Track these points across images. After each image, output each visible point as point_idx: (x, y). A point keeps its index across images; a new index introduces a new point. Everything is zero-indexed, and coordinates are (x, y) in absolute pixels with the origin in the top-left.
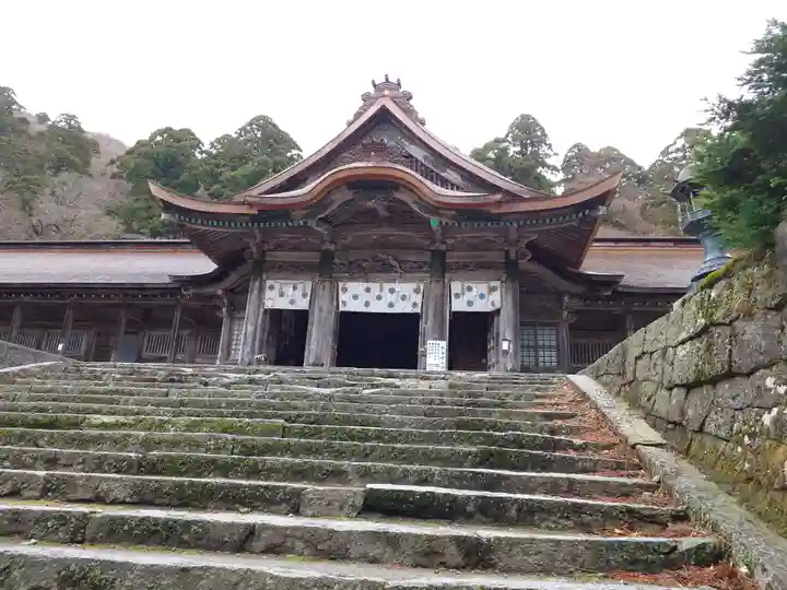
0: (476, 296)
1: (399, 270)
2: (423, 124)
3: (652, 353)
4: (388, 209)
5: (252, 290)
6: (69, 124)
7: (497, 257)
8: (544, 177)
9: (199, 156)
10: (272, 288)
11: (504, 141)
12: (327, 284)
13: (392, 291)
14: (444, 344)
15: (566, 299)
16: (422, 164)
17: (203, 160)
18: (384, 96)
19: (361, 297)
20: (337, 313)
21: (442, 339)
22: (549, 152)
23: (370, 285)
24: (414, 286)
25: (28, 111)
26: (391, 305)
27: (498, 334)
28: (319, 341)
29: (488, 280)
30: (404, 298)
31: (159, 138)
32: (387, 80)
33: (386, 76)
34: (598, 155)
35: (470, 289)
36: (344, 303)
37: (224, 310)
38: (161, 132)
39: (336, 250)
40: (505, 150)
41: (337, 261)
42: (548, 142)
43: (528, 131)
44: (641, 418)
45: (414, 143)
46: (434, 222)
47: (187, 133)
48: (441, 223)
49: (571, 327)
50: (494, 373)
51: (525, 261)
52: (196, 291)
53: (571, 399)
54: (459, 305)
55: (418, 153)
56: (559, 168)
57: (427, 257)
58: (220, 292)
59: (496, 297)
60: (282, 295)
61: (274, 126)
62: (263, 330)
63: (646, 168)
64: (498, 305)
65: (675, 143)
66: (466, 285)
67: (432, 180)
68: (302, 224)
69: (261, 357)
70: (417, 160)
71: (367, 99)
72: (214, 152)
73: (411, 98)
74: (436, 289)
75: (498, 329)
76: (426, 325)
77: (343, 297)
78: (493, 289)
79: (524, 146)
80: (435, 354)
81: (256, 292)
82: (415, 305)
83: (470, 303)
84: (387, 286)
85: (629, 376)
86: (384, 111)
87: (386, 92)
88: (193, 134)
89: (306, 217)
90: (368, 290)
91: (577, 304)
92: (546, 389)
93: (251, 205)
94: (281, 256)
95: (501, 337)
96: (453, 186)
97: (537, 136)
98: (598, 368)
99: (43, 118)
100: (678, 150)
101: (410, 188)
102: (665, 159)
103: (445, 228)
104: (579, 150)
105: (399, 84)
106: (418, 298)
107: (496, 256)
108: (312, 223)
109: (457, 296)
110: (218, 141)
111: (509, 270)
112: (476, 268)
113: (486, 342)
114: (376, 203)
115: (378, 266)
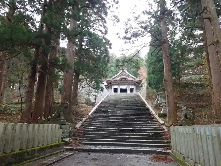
0: (132, 87)
5: (112, 86)
12: (119, 86)
28: (119, 91)
36: (121, 88)
50: (133, 93)
54: (131, 88)
57: (128, 84)
59: (134, 87)
60: (115, 87)
74: (128, 86)
75: (134, 90)
76: (128, 90)
80: (129, 91)
82: (127, 88)
94: (114, 83)
101: (127, 79)
103: (130, 82)
107: (134, 83)
111: (135, 85)
112: (132, 85)
114: (124, 80)
115: (123, 84)
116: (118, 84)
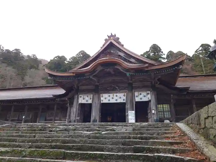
0: (142, 96)
1: (118, 89)
2: (123, 46)
3: (213, 117)
4: (114, 71)
5: (75, 98)
6: (34, 57)
7: (149, 84)
8: (161, 61)
9: (66, 63)
10: (81, 97)
11: (149, 52)
12: (97, 95)
13: (117, 96)
14: (134, 112)
15: (172, 95)
16: (123, 57)
17: (67, 63)
18: (111, 39)
19: (107, 98)
20: (100, 104)
21: (133, 110)
22: (162, 54)
23: (110, 95)
24: (123, 94)
25: (24, 55)
26: (116, 100)
27: (151, 108)
28: (95, 114)
29: (146, 91)
30: (120, 98)
31: (56, 59)
32: (112, 35)
33: (111, 33)
34: (176, 54)
35: (141, 94)
36: (102, 101)
37: (68, 104)
38: (56, 57)
39: (99, 85)
40: (149, 54)
41: (100, 88)
42: (161, 51)
43: (155, 49)
44: (212, 145)
45: (121, 52)
46: (128, 74)
47: (63, 57)
48: (130, 74)
49: (174, 105)
50: (150, 123)
51: (157, 84)
52: (60, 99)
53: (179, 134)
54: (137, 99)
55: (122, 54)
56: (165, 58)
57: (127, 85)
58: (67, 99)
59: (149, 96)
60: (84, 99)
61: (85, 53)
62: (79, 110)
63: (191, 56)
64: (150, 99)
65: (199, 49)
66: (139, 93)
67: (127, 62)
68: (88, 77)
69: (78, 118)
70: (122, 57)
71: (106, 40)
72: (70, 61)
73: (119, 39)
74: (130, 94)
75: (151, 106)
76: (128, 106)
77: (102, 99)
78: (148, 94)
79: (155, 53)
80: (131, 116)
81: (76, 98)
82: (124, 100)
83: (141, 99)
84: (115, 95)
85: (203, 126)
86: (111, 43)
87: (112, 38)
88: (65, 57)
89: (90, 75)
90: (109, 96)
91: (176, 97)
92: (169, 130)
93: (73, 73)
94: (84, 87)
95: (152, 109)
96: (133, 63)
97: (158, 50)
98: (188, 121)
99: (28, 56)
100: (200, 51)
101: (120, 65)
102: (197, 53)
103: (131, 76)
104: (171, 53)
105: (115, 35)
106: (125, 98)
108: (91, 77)
109: (137, 96)
110: (71, 58)
111: (152, 88)
112: (143, 87)
113: (147, 110)
114: (110, 70)
115: (111, 89)
116: (97, 90)
